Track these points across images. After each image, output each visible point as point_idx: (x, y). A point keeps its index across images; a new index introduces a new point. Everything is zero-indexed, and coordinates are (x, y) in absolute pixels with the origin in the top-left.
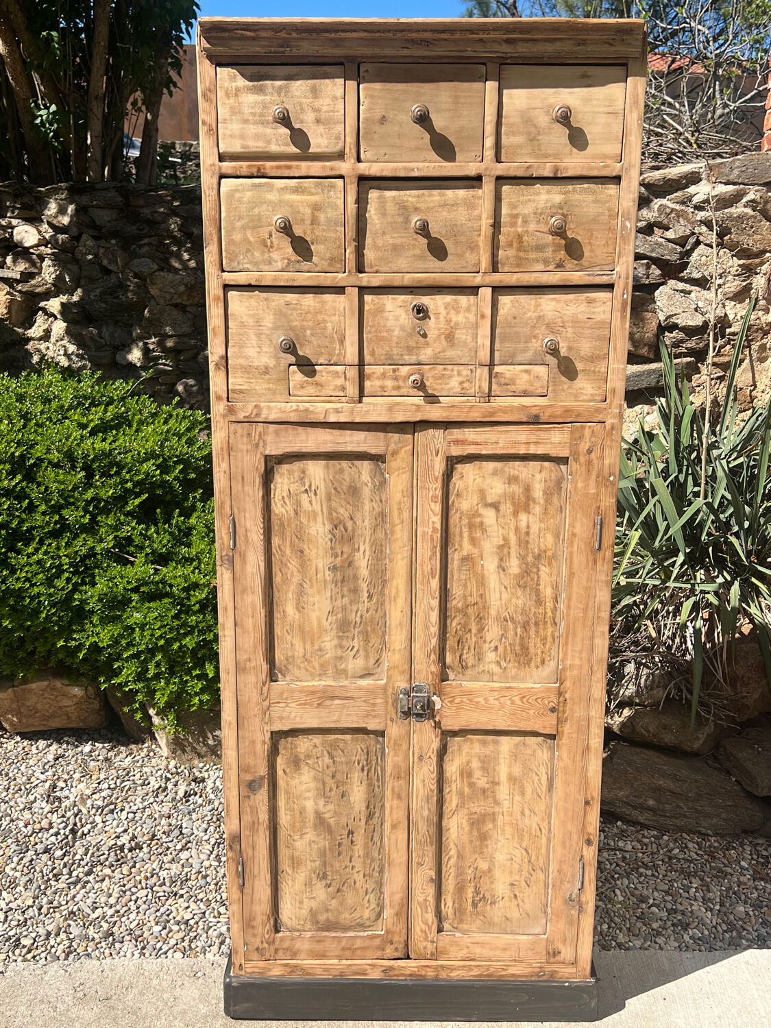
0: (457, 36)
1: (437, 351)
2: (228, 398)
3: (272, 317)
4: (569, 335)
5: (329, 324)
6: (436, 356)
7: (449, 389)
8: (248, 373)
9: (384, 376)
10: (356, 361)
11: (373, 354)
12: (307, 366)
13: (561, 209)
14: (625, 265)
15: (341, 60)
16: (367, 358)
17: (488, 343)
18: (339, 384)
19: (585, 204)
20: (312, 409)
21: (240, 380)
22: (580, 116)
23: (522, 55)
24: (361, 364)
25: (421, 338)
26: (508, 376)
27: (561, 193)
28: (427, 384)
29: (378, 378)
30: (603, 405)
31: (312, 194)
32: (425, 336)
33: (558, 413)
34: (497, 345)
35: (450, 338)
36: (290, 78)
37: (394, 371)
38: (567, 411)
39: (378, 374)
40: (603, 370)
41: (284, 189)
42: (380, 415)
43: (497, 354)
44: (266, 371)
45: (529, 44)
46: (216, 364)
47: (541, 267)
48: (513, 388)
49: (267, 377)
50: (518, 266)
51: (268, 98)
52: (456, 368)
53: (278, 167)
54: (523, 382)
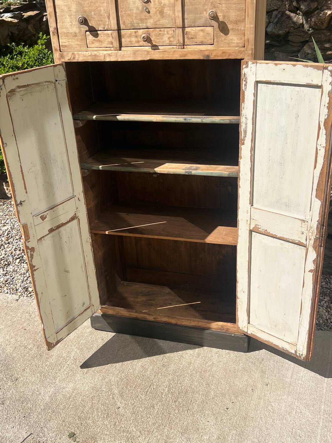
1: (156, 20)
2: (60, 50)
3: (75, 5)
4: (223, 9)
5: (102, 8)
6: (155, 23)
7: (163, 42)
8: (67, 36)
9: (130, 36)
10: (116, 28)
11: (124, 24)
12: (94, 31)
16: (122, 26)
17: (180, 15)
18: (110, 40)
20: (98, 54)
21: (64, 40)
24: (119, 29)
25: (147, 14)
26: (192, 33)
28: (152, 39)
29: (128, 37)
30: (243, 49)
32: (149, 12)
33: (219, 54)
34: (186, 16)
35: (161, 13)
37: (135, 32)
38: (223, 53)
39: (128, 35)
40: (243, 28)
42: (130, 57)
43: (186, 21)
44: (75, 35)
46: (53, 32)
48: (196, 40)
49: (76, 38)
52: (166, 30)
54: (200, 36)
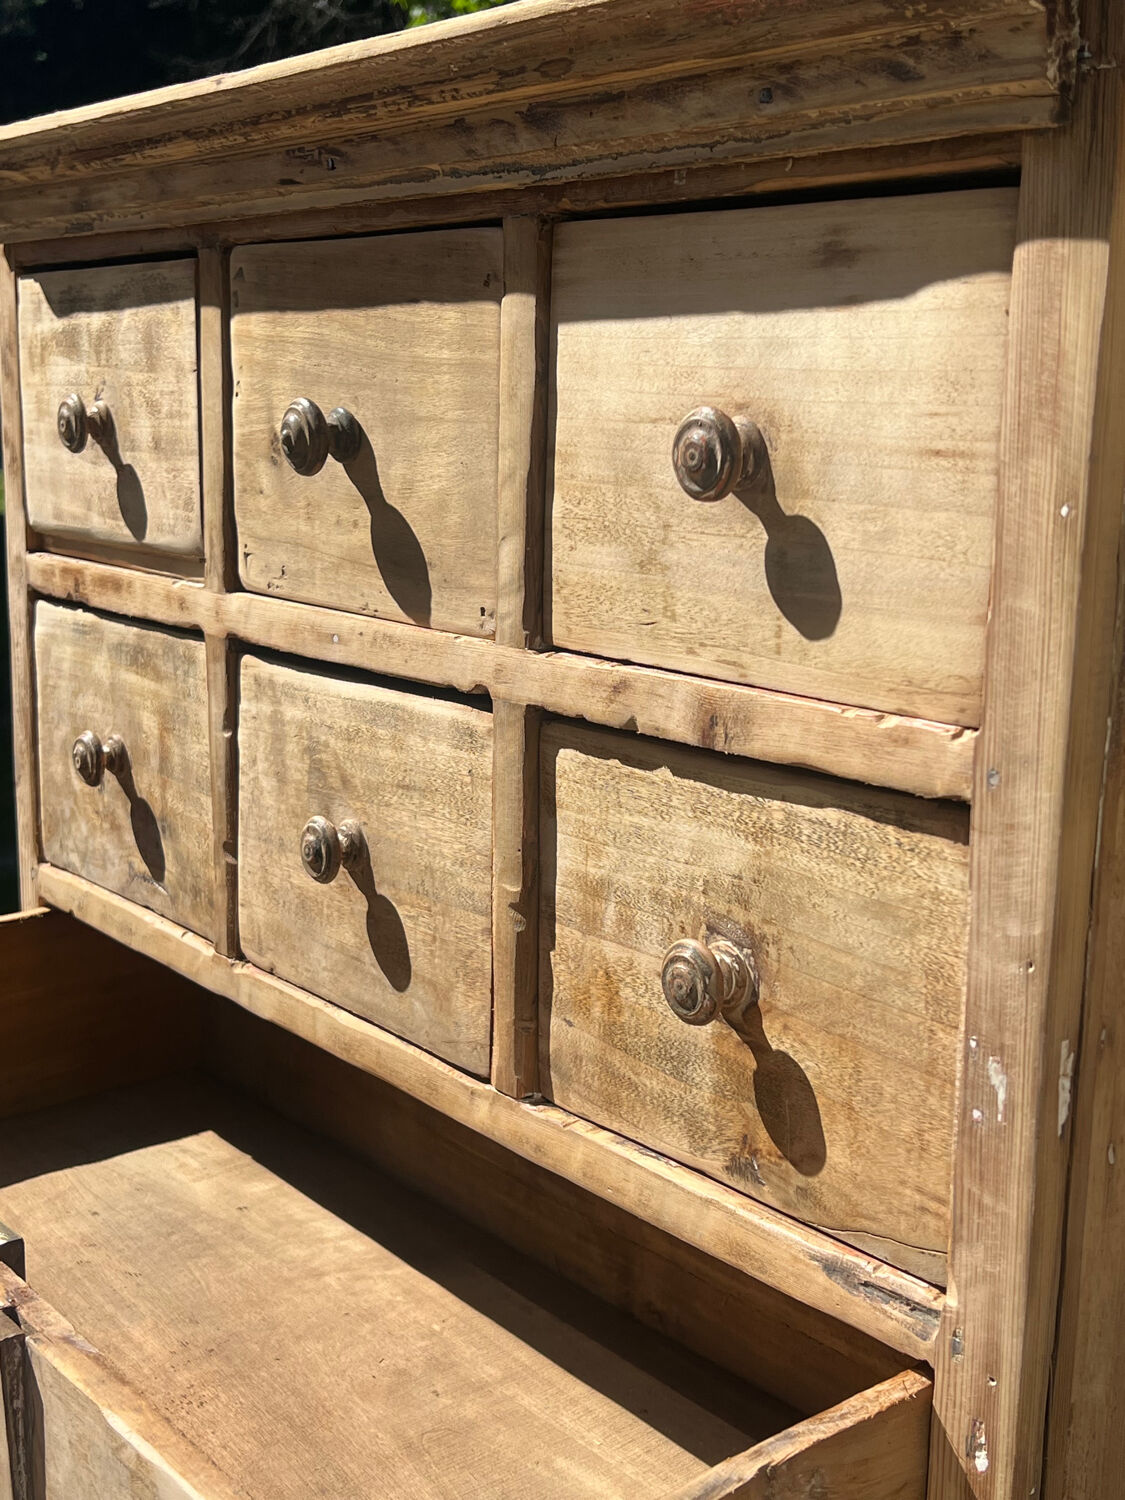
0: (384, 116)
13: (745, 904)
14: (980, 1294)
15: (193, 240)
19: (830, 908)
22: (809, 463)
23: (588, 170)
27: (740, 828)
31: (158, 677)
36: (112, 303)
41: (118, 648)
45: (598, 121)
47: (675, 1142)
50: (611, 1104)
51: (82, 367)
53: (103, 582)
